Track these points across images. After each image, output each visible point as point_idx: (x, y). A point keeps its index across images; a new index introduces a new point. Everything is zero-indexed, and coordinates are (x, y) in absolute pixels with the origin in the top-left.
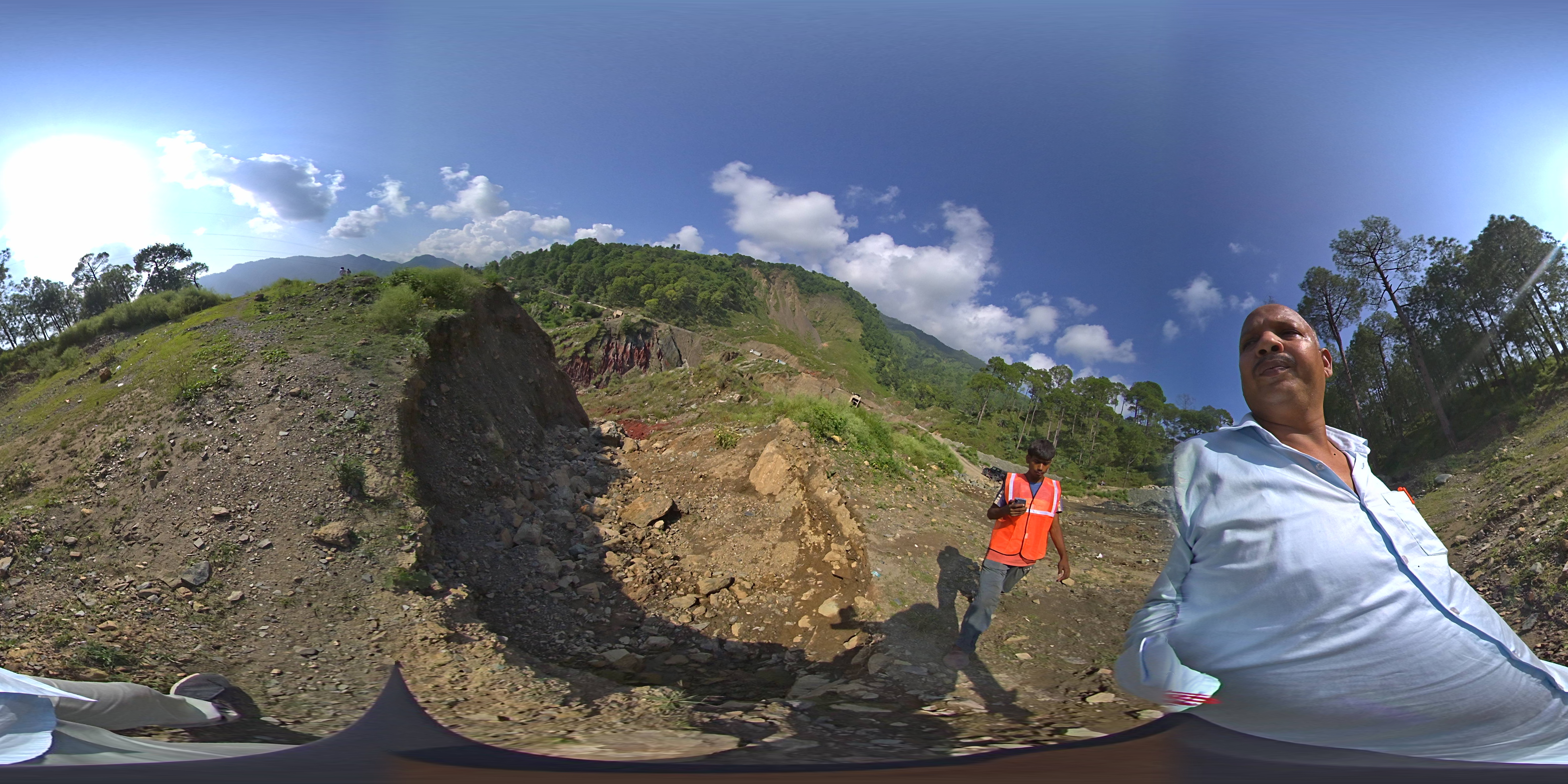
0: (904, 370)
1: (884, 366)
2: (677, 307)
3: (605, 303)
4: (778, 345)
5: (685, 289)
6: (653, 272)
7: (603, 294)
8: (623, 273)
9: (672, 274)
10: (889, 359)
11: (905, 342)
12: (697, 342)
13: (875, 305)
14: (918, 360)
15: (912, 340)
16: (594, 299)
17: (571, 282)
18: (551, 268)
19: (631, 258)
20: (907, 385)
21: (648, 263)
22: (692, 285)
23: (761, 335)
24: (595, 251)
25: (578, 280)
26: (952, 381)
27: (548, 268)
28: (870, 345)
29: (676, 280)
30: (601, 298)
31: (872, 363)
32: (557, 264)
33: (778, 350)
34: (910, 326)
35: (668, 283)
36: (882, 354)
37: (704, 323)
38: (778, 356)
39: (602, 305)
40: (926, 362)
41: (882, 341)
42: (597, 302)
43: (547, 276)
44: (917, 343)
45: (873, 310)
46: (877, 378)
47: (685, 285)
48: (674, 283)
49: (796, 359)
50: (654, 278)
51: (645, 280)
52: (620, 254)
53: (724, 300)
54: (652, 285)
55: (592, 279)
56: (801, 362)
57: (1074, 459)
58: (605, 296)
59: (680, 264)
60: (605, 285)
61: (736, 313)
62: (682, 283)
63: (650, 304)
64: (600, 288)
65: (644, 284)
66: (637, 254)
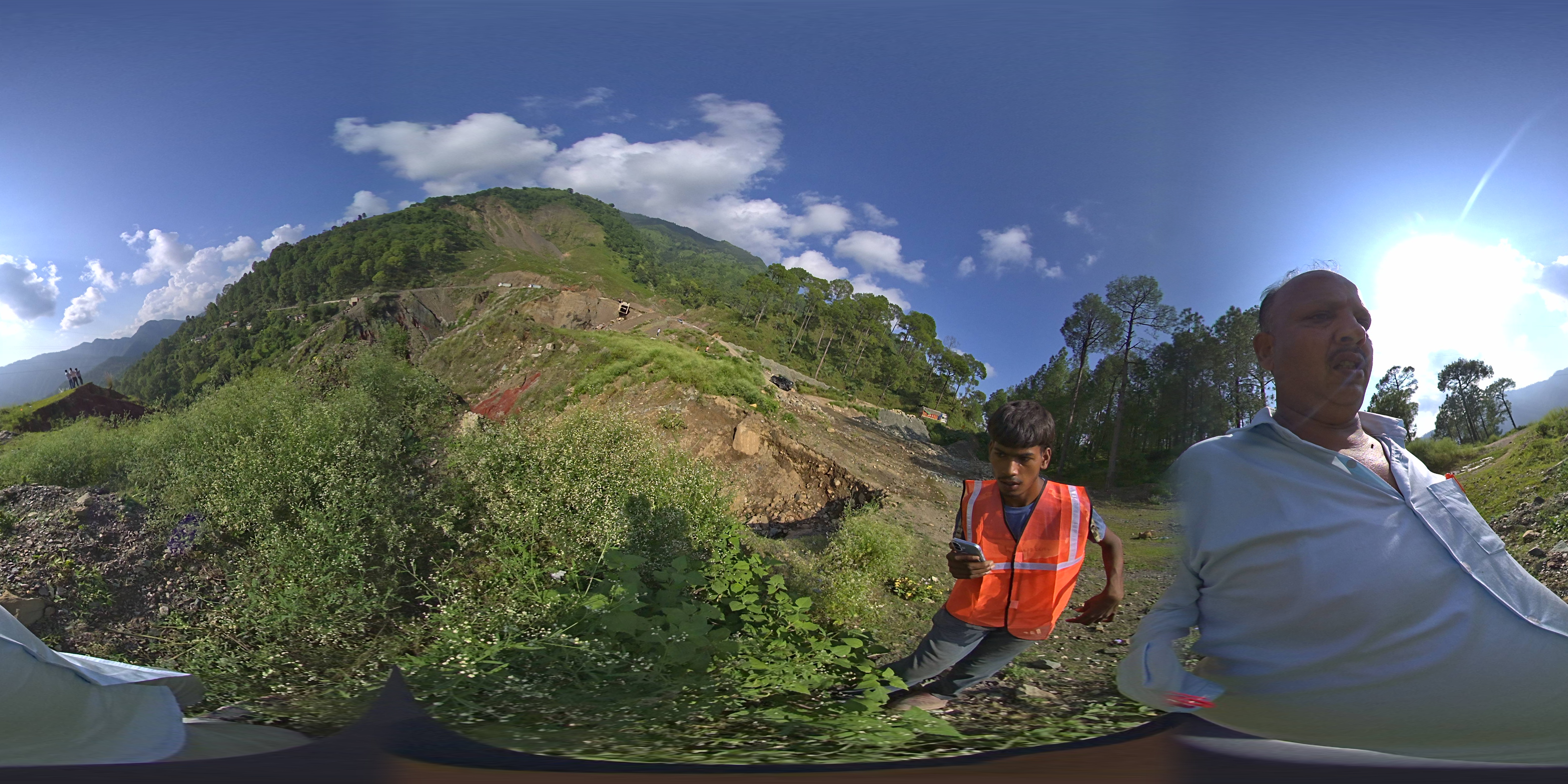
0: (660, 265)
1: (637, 264)
2: (405, 271)
4: (523, 270)
5: (403, 251)
6: (362, 248)
7: (328, 289)
8: (334, 261)
9: (381, 242)
10: (641, 257)
11: (655, 236)
12: (442, 295)
13: (612, 206)
14: (673, 252)
15: (663, 232)
16: (322, 297)
17: (290, 290)
18: (265, 285)
19: (331, 245)
20: (666, 280)
21: (349, 242)
22: (407, 245)
23: (501, 265)
24: (294, 253)
25: (296, 286)
26: (713, 273)
27: (262, 288)
28: (617, 245)
29: (389, 245)
30: (328, 294)
31: (625, 263)
32: (268, 280)
33: (525, 276)
35: (383, 252)
36: (632, 253)
37: (438, 274)
38: (528, 281)
39: (333, 299)
40: (681, 254)
41: (629, 240)
42: (327, 298)
43: (265, 296)
44: (670, 236)
45: (611, 211)
46: (633, 278)
47: (401, 246)
48: (389, 249)
49: (548, 278)
50: (366, 253)
51: (359, 258)
52: (319, 246)
53: (447, 246)
54: (369, 260)
55: (309, 279)
56: (554, 280)
57: (839, 368)
58: (331, 290)
59: (380, 230)
60: (324, 280)
61: (464, 254)
62: (397, 246)
63: (378, 278)
64: (322, 285)
65: (361, 262)
66: (333, 239)
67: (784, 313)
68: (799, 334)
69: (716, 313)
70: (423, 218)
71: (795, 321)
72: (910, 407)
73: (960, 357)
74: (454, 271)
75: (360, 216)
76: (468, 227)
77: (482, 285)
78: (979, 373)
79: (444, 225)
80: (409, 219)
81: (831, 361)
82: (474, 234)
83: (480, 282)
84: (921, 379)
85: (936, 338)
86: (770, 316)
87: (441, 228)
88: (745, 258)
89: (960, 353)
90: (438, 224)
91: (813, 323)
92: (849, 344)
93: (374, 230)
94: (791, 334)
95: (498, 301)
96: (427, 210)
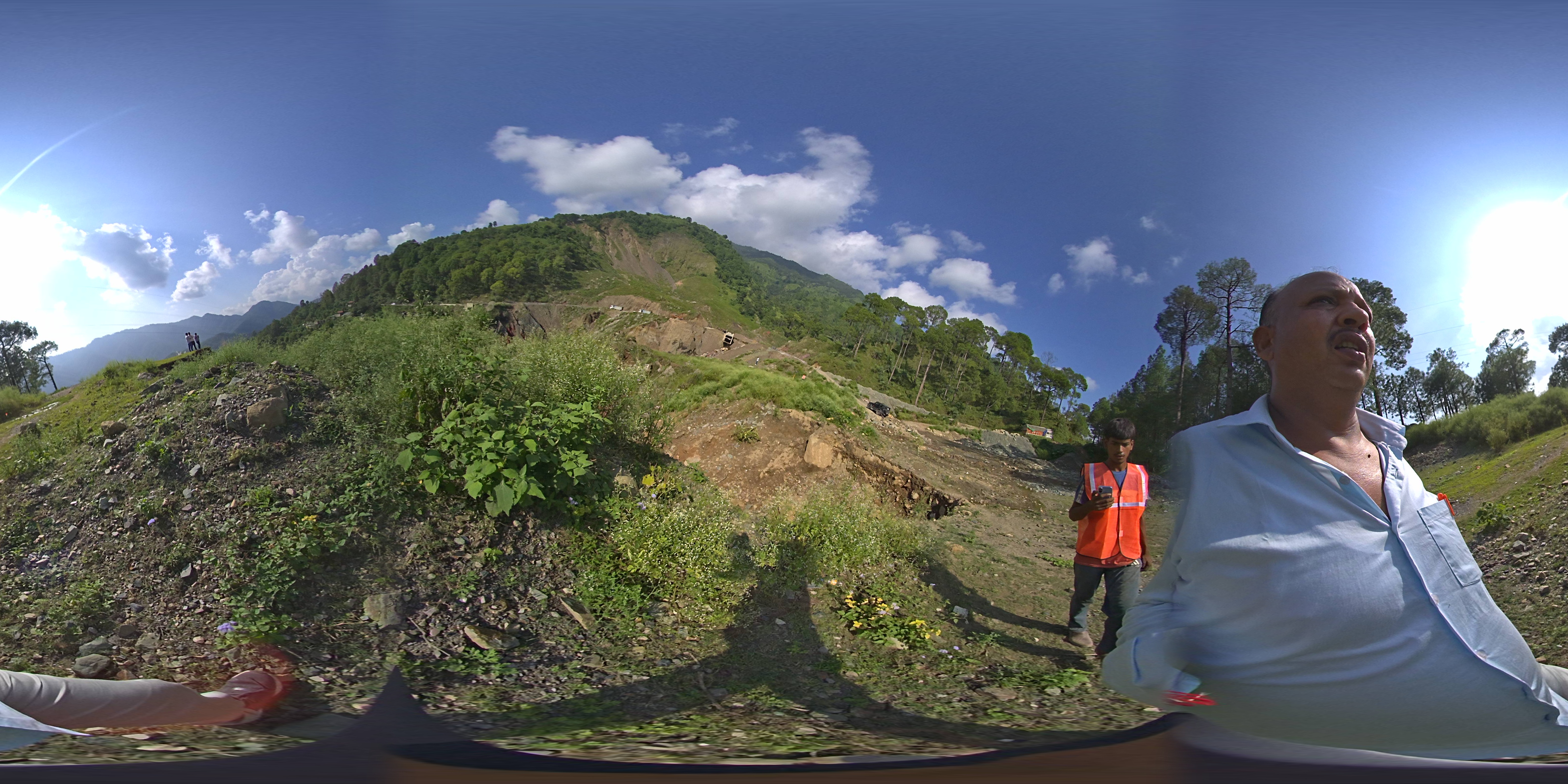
0: (766, 298)
1: (745, 296)
2: (522, 283)
3: (451, 300)
4: (636, 294)
5: (524, 263)
6: (486, 255)
7: (446, 292)
8: (457, 265)
9: (505, 252)
10: (749, 289)
11: (763, 269)
12: (555, 312)
13: (726, 237)
14: (779, 286)
15: (770, 266)
16: (438, 299)
17: (409, 289)
18: (384, 281)
19: (457, 248)
20: (771, 313)
21: (476, 249)
22: (529, 257)
23: (615, 288)
24: (420, 252)
25: (416, 284)
26: (816, 306)
27: (381, 282)
28: (727, 277)
29: (511, 256)
30: (445, 295)
31: (733, 295)
32: (388, 276)
33: (637, 300)
34: (767, 253)
35: (505, 262)
36: (740, 285)
37: (554, 290)
38: (639, 305)
39: (448, 302)
40: (787, 287)
41: (739, 272)
42: (443, 300)
43: (383, 290)
44: (777, 269)
45: (724, 242)
46: (740, 309)
47: (523, 258)
48: (511, 260)
49: (658, 305)
50: (489, 261)
51: (481, 265)
52: (445, 248)
53: (566, 263)
54: (490, 269)
55: (429, 279)
56: (664, 307)
57: (939, 394)
58: (449, 293)
59: (507, 241)
60: (444, 283)
61: (582, 273)
62: (519, 257)
63: (496, 288)
64: (441, 287)
65: (482, 269)
66: (460, 243)
67: (882, 343)
68: (897, 363)
69: (817, 345)
70: (548, 233)
71: (893, 350)
72: (1013, 426)
73: (1059, 372)
74: (570, 289)
75: (491, 224)
76: (590, 248)
77: (594, 306)
78: (1080, 386)
79: (567, 243)
80: (535, 232)
81: (931, 387)
82: (594, 254)
83: (592, 303)
84: (1023, 398)
85: (1034, 356)
86: (869, 346)
87: (563, 245)
88: (845, 290)
89: (1059, 369)
90: (561, 241)
91: (911, 351)
92: (948, 370)
93: (501, 239)
94: (889, 363)
95: (607, 323)
96: (554, 226)
